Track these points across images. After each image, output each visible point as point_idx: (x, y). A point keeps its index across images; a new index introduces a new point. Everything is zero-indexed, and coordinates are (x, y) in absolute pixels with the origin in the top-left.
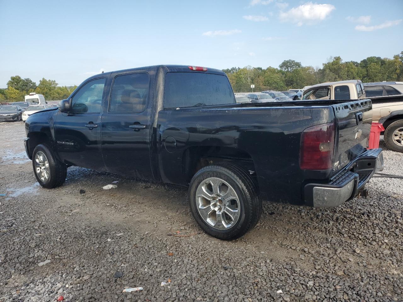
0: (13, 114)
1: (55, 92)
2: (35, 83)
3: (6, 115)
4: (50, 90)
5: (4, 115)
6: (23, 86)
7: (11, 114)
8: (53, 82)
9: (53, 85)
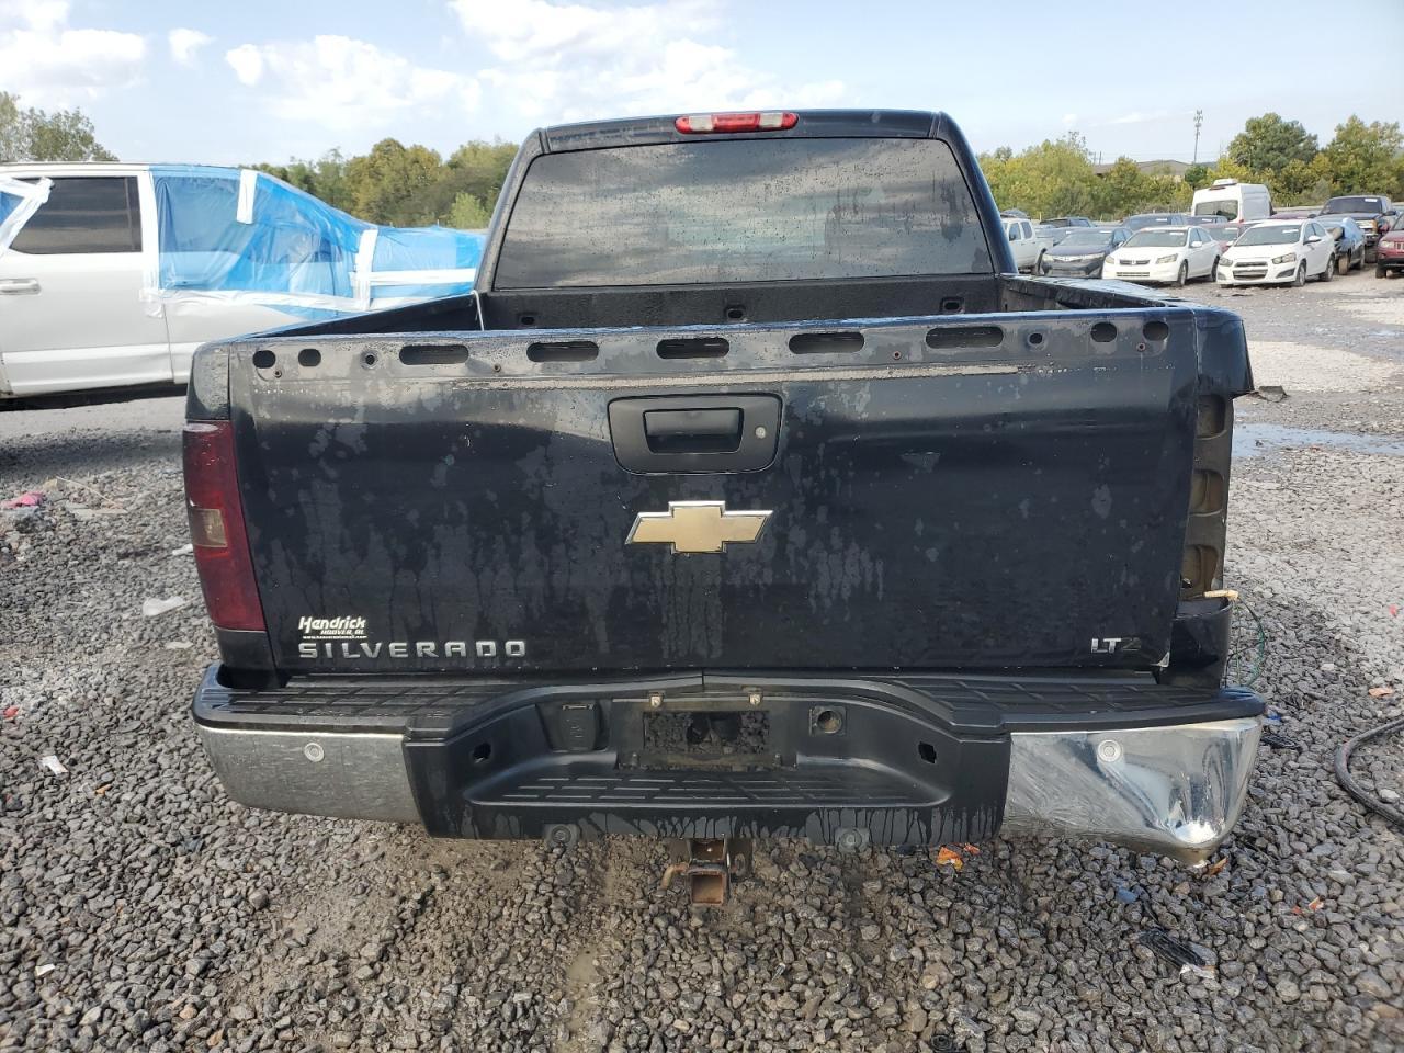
0: (1091, 257)
1: (1389, 169)
2: (1315, 138)
3: (1071, 258)
4: (1370, 162)
5: (1063, 259)
6: (1268, 152)
7: (1084, 258)
8: (1387, 132)
9: (1384, 144)
